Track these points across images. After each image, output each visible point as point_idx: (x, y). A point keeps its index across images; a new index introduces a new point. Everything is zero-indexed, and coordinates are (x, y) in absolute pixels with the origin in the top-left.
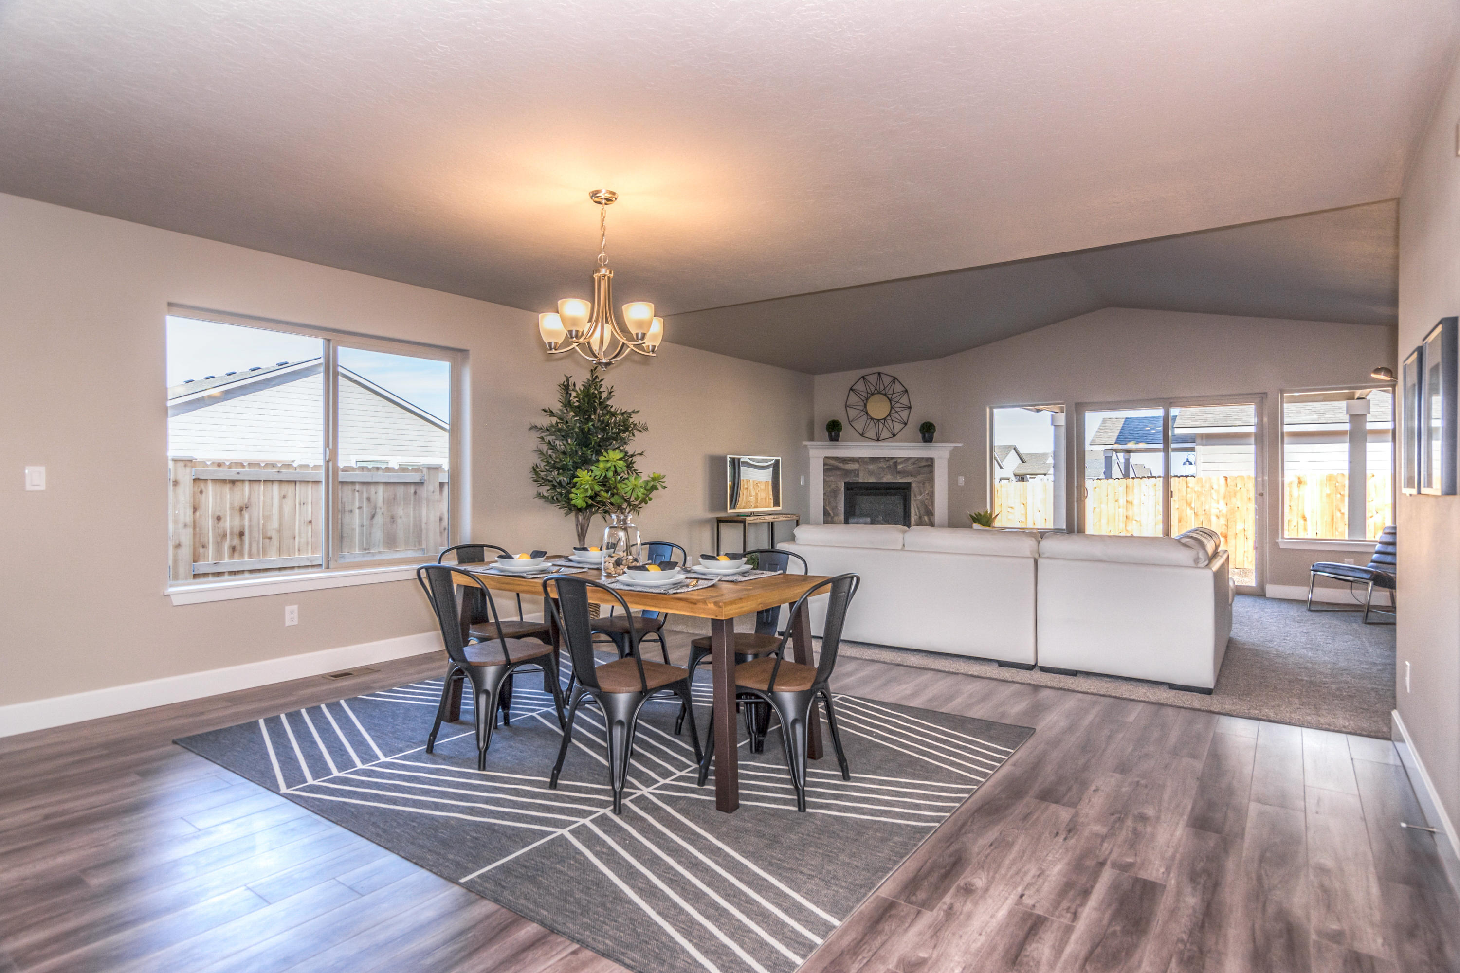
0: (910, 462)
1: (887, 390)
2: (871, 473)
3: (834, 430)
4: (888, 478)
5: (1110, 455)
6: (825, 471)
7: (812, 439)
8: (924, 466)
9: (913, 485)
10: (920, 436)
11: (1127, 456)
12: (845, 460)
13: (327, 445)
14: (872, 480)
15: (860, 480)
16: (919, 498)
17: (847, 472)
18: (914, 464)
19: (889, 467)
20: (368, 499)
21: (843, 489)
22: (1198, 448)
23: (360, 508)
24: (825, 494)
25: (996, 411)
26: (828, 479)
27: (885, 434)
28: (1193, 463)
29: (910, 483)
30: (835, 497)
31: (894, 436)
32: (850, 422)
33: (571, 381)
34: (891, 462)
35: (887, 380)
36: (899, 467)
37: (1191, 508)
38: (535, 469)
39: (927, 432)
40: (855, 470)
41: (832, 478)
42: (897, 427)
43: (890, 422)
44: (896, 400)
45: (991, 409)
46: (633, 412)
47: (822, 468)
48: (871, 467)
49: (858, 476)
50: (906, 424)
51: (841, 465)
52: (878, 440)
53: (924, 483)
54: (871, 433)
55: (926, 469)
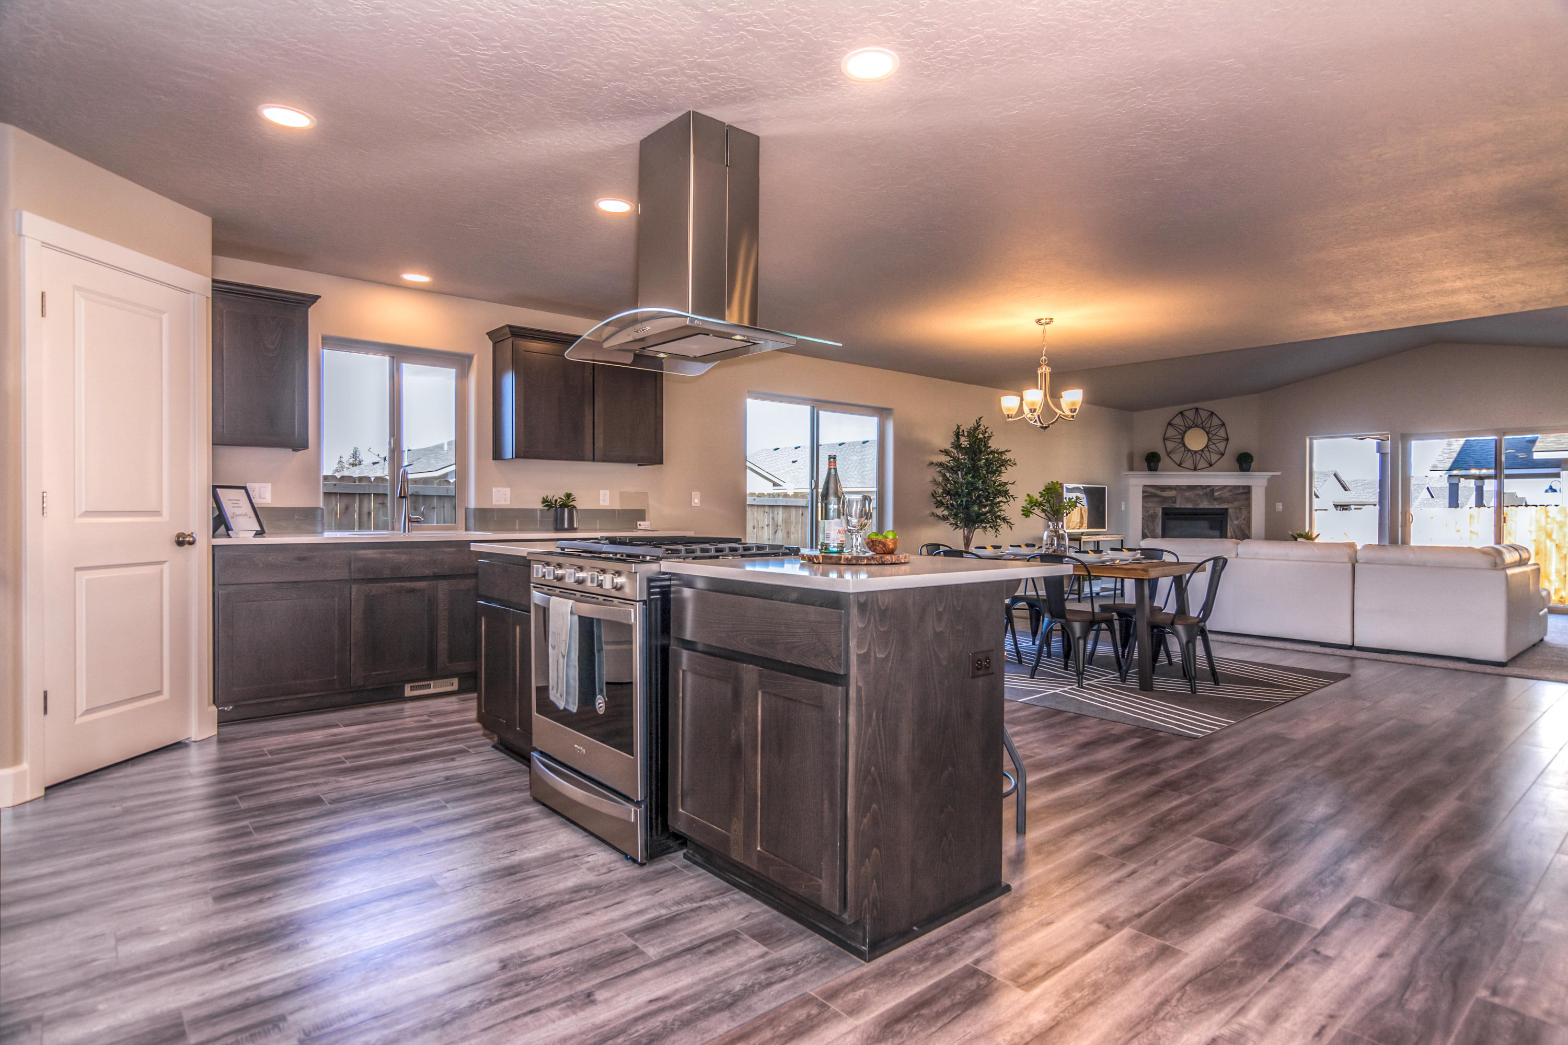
0: (1226, 490)
1: (1204, 424)
2: (1188, 500)
3: (1152, 461)
4: (1205, 505)
5: (1455, 481)
6: (1144, 497)
7: (1131, 468)
8: (1243, 493)
9: (1230, 511)
10: (1237, 466)
11: (1479, 483)
12: (1163, 488)
13: (812, 478)
14: (1189, 506)
15: (1178, 507)
16: (1236, 522)
17: (1165, 499)
18: (1231, 491)
19: (1206, 494)
20: (773, 518)
21: (1160, 514)
22: (1563, 473)
23: (768, 525)
24: (1143, 518)
25: (1315, 441)
26: (1146, 505)
27: (1202, 464)
28: (1558, 490)
29: (1227, 509)
30: (1153, 521)
31: (1211, 465)
32: (1168, 454)
33: (961, 428)
34: (1208, 490)
35: (1204, 415)
36: (1216, 494)
37: (1552, 540)
38: (933, 495)
39: (1244, 462)
40: (1172, 497)
41: (1150, 505)
42: (1214, 458)
43: (1207, 453)
44: (1214, 432)
45: (1311, 440)
46: (1006, 451)
47: (1141, 495)
48: (1187, 494)
49: (1175, 502)
50: (1223, 455)
51: (1159, 493)
52: (1195, 469)
53: (1240, 509)
54: (1189, 463)
55: (1243, 496)
